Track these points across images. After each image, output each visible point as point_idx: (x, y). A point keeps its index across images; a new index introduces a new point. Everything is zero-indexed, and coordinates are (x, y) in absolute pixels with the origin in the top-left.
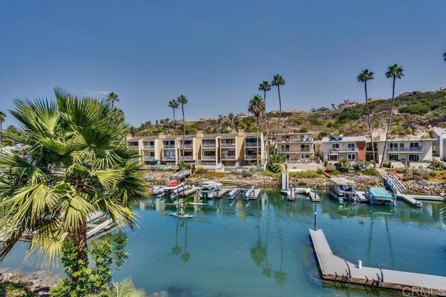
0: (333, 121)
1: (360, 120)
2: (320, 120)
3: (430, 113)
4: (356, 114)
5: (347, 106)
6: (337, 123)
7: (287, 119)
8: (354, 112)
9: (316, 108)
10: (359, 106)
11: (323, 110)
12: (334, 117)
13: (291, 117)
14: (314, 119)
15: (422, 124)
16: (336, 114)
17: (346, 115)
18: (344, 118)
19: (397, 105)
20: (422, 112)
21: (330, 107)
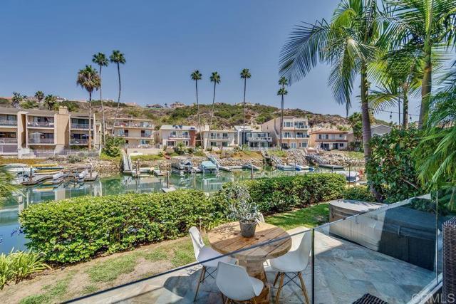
0: (167, 118)
1: (189, 118)
2: (155, 115)
3: (231, 118)
4: (185, 113)
5: (179, 106)
6: (170, 119)
8: (185, 111)
9: (151, 105)
11: (158, 107)
12: (167, 114)
13: (126, 109)
14: (150, 114)
15: (227, 125)
16: (170, 112)
17: (177, 115)
20: (227, 117)
21: (164, 106)
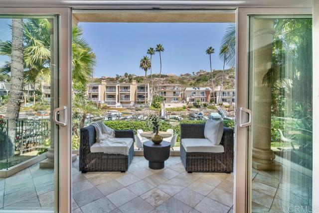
0: (193, 82)
1: (209, 81)
2: (185, 81)
5: (202, 73)
6: (195, 83)
7: (165, 79)
8: (205, 77)
9: (183, 74)
10: (208, 73)
11: (188, 75)
12: (194, 79)
13: (168, 78)
14: (182, 81)
16: (195, 78)
17: (201, 79)
18: (199, 80)
19: (228, 74)
21: (192, 74)
